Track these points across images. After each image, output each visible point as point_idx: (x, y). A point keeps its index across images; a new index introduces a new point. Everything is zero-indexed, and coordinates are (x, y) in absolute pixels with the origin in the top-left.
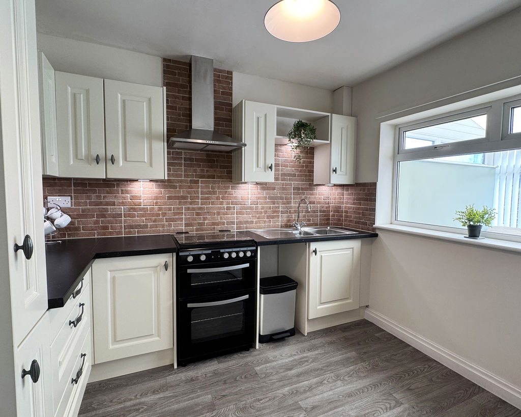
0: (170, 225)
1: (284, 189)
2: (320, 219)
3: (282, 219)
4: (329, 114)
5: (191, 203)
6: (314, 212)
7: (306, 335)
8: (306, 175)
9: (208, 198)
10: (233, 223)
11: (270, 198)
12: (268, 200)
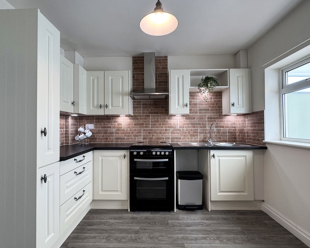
0: (135, 138)
1: (201, 118)
2: (228, 138)
3: (200, 137)
4: (228, 69)
5: (146, 127)
6: (224, 133)
7: (210, 211)
8: (217, 110)
9: (155, 125)
10: (169, 138)
11: (192, 124)
12: (190, 125)
